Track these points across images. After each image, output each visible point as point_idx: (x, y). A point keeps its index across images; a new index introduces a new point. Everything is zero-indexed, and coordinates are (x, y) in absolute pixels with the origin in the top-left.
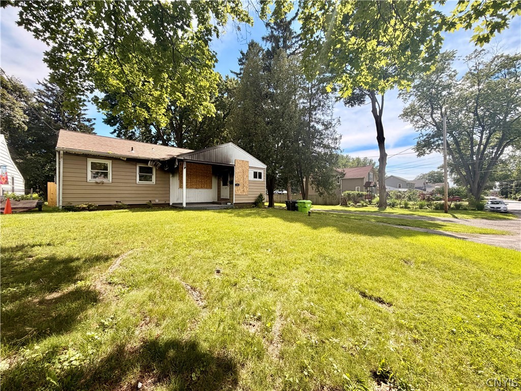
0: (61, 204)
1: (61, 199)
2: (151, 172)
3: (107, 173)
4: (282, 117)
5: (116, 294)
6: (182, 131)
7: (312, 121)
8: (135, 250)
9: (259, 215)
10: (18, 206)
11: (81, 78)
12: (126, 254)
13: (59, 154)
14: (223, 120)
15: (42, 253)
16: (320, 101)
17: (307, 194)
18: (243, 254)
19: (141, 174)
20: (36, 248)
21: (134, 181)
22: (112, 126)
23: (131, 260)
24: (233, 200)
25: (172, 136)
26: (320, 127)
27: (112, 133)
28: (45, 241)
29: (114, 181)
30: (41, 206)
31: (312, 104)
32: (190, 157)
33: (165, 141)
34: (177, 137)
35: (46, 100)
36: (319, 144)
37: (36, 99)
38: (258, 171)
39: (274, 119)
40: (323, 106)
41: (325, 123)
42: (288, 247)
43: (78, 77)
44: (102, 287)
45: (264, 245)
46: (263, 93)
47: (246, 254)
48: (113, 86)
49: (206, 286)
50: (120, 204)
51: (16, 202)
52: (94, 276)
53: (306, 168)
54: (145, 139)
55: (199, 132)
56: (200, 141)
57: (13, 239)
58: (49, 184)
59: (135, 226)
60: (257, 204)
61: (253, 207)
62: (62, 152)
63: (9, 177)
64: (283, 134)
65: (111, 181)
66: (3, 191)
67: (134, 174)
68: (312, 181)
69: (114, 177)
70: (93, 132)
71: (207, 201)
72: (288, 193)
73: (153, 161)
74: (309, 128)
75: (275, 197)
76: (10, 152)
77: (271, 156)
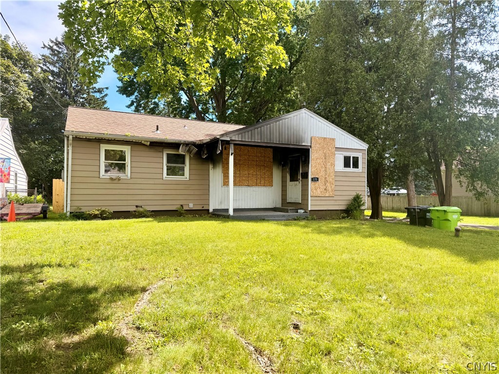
0: (69, 209)
1: (69, 202)
2: (183, 163)
3: (125, 164)
4: (397, 56)
5: (148, 346)
6: (225, 95)
7: (459, 57)
8: (166, 279)
9: (357, 232)
10: (22, 212)
11: (99, 33)
12: (156, 286)
13: (68, 140)
14: (290, 72)
15: (54, 276)
16: (474, 18)
17: (450, 195)
18: (335, 300)
19: (170, 165)
20: (46, 269)
21: (159, 176)
22: (128, 96)
23: (164, 296)
24: (307, 205)
25: (211, 104)
26: (475, 67)
27: (129, 107)
28: (55, 260)
29: (134, 175)
30: (46, 211)
31: (458, 25)
32: (240, 136)
33: (201, 113)
34: (218, 106)
35: (52, 68)
36: (474, 100)
37: (42, 68)
38: (352, 155)
39: (382, 60)
40: (481, 27)
41: (486, 58)
42: (420, 295)
43: (96, 32)
44: (128, 332)
45: (373, 287)
46: (360, 18)
47: (341, 300)
48: (137, 38)
49: (279, 350)
50: (141, 209)
51: (20, 206)
52: (116, 315)
53: (447, 146)
54: (172, 112)
55: (250, 95)
56: (253, 110)
57: (20, 255)
58: (55, 181)
59: (163, 243)
60: (351, 211)
61: (343, 218)
62: (71, 137)
63: (12, 173)
64: (399, 87)
65: (129, 176)
66: (7, 191)
67: (159, 166)
68: (460, 171)
69: (134, 170)
70: (105, 106)
71: (265, 207)
72: (408, 194)
73: (187, 144)
74: (453, 69)
75: (383, 201)
76: (14, 141)
77: (377, 127)
